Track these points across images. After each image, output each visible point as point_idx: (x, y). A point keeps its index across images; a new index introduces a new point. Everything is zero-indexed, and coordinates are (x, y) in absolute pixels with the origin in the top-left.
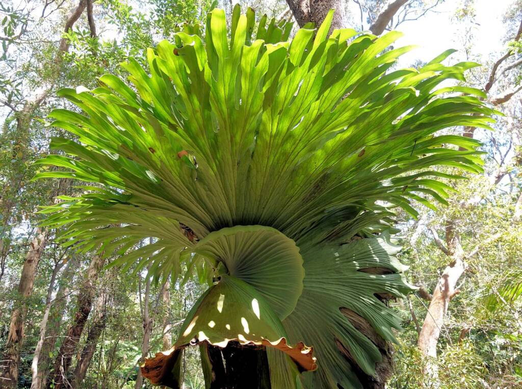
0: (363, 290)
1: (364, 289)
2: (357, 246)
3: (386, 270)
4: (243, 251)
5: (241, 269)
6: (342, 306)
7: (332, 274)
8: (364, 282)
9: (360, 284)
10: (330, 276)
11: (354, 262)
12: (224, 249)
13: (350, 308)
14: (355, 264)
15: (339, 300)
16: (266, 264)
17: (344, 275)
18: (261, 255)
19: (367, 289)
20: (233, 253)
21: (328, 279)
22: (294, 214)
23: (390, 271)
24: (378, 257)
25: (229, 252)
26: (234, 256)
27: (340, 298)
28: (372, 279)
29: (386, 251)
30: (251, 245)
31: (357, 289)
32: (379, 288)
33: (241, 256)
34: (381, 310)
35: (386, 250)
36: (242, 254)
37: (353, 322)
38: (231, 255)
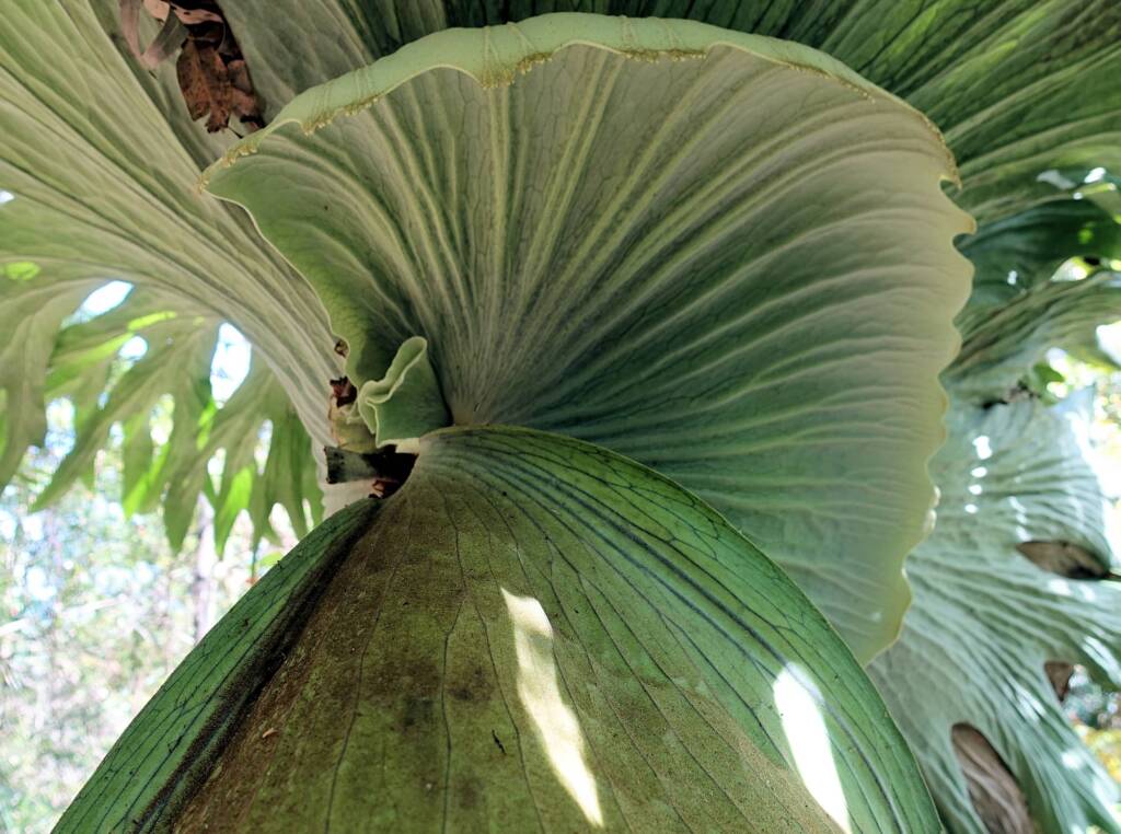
0: (1019, 645)
1: (1023, 640)
2: (1033, 424)
3: (1084, 561)
4: (611, 287)
5: (569, 412)
6: (965, 717)
7: (950, 548)
8: (1028, 606)
9: (1015, 613)
10: (944, 555)
11: (1014, 502)
12: (464, 245)
13: (983, 728)
14: (1015, 512)
15: (963, 687)
16: (738, 413)
17: (982, 560)
18: (719, 347)
19: (1030, 636)
20: (527, 283)
21: (936, 565)
22: (984, 106)
23: (1096, 568)
24: (1079, 497)
25: (493, 281)
26: (530, 306)
27: (966, 677)
28: (1054, 597)
29: (1094, 478)
30: (678, 246)
31: (1004, 636)
32: (1066, 638)
33: (579, 319)
34: (1063, 744)
35: (1095, 470)
36: (592, 308)
37: (982, 799)
38: (506, 302)
